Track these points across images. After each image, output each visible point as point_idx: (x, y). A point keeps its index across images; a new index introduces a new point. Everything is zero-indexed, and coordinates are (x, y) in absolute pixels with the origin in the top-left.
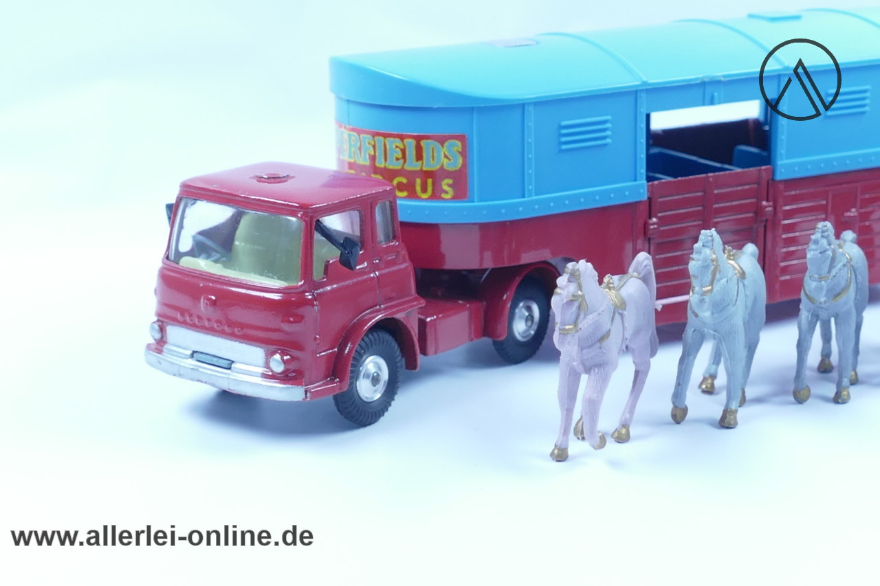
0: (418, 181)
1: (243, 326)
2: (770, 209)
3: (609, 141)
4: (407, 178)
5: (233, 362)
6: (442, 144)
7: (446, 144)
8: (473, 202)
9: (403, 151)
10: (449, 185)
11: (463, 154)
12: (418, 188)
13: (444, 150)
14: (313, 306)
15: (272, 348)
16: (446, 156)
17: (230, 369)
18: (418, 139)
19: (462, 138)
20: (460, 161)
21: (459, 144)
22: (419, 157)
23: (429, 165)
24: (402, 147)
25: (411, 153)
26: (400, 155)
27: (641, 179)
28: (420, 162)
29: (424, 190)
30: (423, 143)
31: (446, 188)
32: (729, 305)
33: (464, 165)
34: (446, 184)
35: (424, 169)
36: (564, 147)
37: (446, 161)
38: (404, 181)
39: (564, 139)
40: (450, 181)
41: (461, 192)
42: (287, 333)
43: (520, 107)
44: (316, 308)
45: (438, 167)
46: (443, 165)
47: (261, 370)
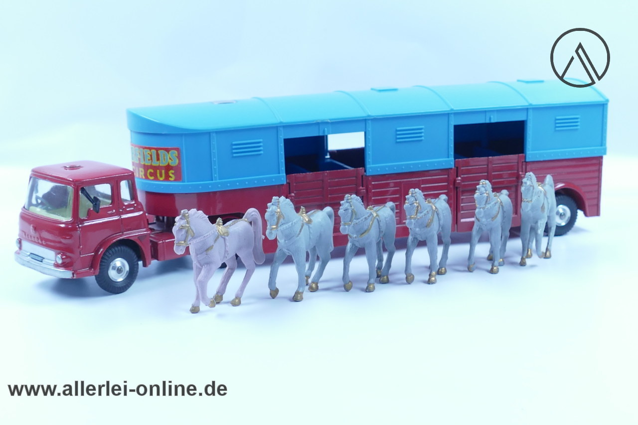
0: (158, 171)
1: (46, 240)
2: (364, 191)
3: (262, 152)
4: (154, 170)
5: (44, 258)
6: (168, 152)
7: (170, 152)
8: (185, 182)
9: (151, 156)
10: (172, 174)
11: (179, 157)
12: (158, 175)
13: (169, 156)
14: (77, 231)
15: (59, 251)
16: (170, 159)
17: (42, 262)
18: (157, 149)
19: (177, 149)
20: (177, 161)
21: (176, 152)
22: (158, 159)
23: (163, 163)
24: (150, 153)
25: (155, 157)
26: (149, 158)
27: (283, 173)
28: (158, 162)
29: (161, 176)
30: (160, 152)
31: (171, 175)
32: (294, 236)
33: (179, 163)
34: (171, 172)
35: (161, 165)
36: (235, 155)
37: (170, 161)
38: (152, 171)
39: (234, 151)
40: (173, 172)
41: (178, 178)
42: (64, 244)
43: (207, 134)
44: (79, 232)
45: (167, 164)
46: (169, 163)
47: (53, 262)
